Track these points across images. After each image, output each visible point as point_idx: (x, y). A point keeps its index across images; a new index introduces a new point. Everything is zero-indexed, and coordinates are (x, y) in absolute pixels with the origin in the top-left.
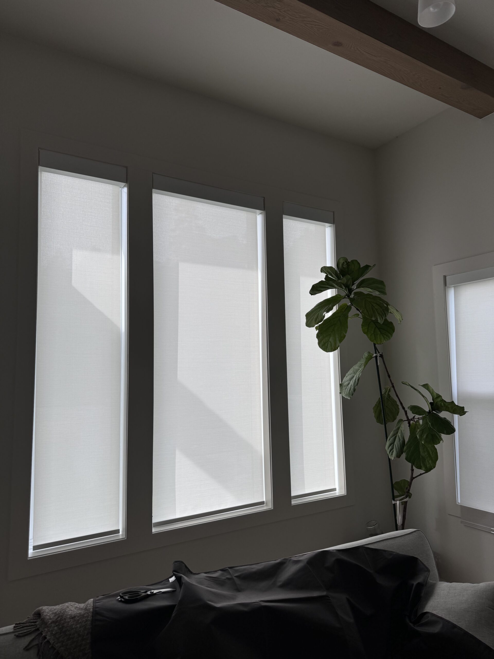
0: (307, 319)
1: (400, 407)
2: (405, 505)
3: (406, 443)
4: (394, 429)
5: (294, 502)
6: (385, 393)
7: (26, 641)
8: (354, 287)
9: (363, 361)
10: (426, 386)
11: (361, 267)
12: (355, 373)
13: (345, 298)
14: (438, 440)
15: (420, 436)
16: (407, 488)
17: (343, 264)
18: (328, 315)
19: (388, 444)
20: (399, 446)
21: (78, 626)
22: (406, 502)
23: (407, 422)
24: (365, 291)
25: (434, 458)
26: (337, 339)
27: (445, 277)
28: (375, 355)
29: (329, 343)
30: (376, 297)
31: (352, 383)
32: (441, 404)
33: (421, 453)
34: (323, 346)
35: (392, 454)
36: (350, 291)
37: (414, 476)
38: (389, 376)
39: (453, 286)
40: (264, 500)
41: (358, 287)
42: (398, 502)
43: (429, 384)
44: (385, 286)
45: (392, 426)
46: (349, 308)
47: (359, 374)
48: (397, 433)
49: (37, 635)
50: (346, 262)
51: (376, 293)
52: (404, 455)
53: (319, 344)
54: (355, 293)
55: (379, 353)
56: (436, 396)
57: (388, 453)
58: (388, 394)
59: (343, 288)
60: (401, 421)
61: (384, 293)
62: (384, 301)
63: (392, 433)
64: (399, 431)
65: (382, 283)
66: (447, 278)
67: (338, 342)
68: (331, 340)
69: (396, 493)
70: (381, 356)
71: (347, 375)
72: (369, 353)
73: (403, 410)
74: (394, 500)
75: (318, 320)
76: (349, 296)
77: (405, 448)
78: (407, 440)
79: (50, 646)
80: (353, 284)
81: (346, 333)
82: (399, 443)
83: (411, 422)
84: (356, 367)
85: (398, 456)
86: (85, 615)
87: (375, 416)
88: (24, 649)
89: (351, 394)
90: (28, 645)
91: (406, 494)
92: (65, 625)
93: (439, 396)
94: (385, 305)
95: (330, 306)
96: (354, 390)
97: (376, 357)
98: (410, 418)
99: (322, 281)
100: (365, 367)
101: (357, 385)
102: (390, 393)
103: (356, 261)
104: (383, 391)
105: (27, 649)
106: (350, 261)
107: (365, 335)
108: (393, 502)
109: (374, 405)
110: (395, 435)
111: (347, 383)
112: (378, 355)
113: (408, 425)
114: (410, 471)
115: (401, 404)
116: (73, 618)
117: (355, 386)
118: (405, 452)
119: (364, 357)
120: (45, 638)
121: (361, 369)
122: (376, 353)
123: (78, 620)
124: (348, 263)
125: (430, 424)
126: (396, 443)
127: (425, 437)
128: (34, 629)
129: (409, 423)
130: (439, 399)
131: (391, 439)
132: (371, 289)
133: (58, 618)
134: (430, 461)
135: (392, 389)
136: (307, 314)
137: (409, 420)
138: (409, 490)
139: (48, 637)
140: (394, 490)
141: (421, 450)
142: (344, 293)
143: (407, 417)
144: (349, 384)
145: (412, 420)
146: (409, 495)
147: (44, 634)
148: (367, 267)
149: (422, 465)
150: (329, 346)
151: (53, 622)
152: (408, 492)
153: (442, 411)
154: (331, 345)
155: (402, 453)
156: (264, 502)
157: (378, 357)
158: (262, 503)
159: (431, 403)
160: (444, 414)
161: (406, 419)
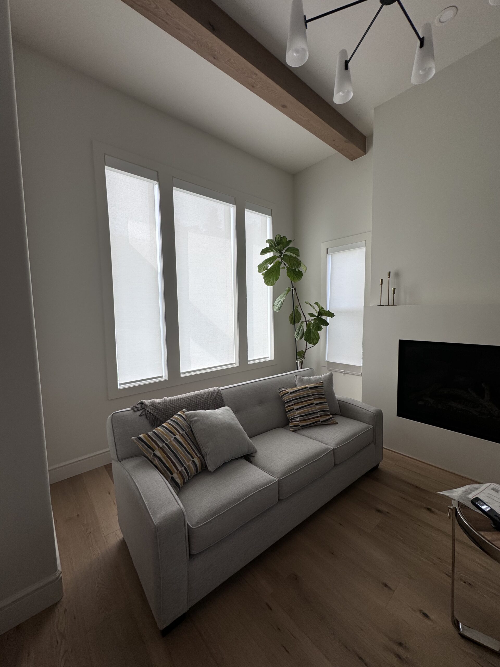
0: (258, 268)
1: (302, 315)
2: (302, 362)
3: (305, 332)
4: (299, 326)
5: (249, 363)
6: (295, 309)
7: (139, 413)
8: (283, 252)
9: (286, 292)
10: (316, 303)
11: (288, 240)
12: (281, 298)
13: (278, 257)
14: (320, 329)
15: (312, 328)
16: (303, 354)
17: (278, 238)
18: (270, 266)
19: (296, 333)
20: (301, 334)
21: (163, 406)
22: (303, 361)
23: (305, 322)
24: (289, 254)
25: (318, 338)
26: (275, 279)
27: (327, 249)
28: (292, 289)
29: (270, 281)
30: (294, 257)
31: (280, 303)
32: (323, 312)
33: (312, 337)
34: (267, 283)
35: (298, 338)
36: (282, 253)
37: (307, 349)
38: (298, 300)
39: (331, 254)
40: (235, 362)
41: (285, 252)
42: (299, 361)
43: (318, 302)
44: (299, 252)
45: (298, 325)
46: (280, 263)
47: (284, 299)
48: (301, 327)
49: (144, 410)
50: (280, 237)
51: (294, 256)
52: (304, 338)
53: (265, 282)
54: (283, 255)
55: (294, 288)
56: (321, 308)
57: (296, 338)
58: (297, 309)
59: (278, 252)
60: (303, 322)
61: (299, 256)
62: (299, 260)
63: (298, 328)
64: (302, 327)
65: (298, 250)
66: (328, 249)
67: (275, 281)
68: (271, 280)
69: (298, 357)
70: (295, 289)
71: (277, 300)
72: (289, 288)
73: (304, 317)
74: (297, 360)
75: (265, 269)
76: (280, 257)
77: (304, 334)
78: (305, 331)
79: (152, 414)
80: (283, 250)
81: (279, 276)
82: (301, 332)
83: (308, 322)
84: (282, 295)
85: (301, 338)
86: (165, 402)
87: (290, 321)
88: (139, 416)
89: (279, 309)
90: (141, 414)
91: (303, 357)
92: (157, 406)
93: (322, 308)
94: (299, 262)
95: (271, 261)
96: (281, 307)
97: (292, 290)
98: (307, 320)
99: (267, 248)
100: (286, 295)
101: (282, 304)
102: (298, 309)
103: (285, 237)
104: (295, 308)
105: (140, 416)
106: (282, 237)
107: (289, 277)
108: (297, 361)
109: (290, 315)
110: (299, 329)
111: (277, 304)
112: (294, 289)
113: (306, 324)
114: (305, 346)
115: (303, 313)
116: (159, 403)
117: (281, 305)
118: (304, 336)
119: (286, 290)
120: (148, 411)
121: (284, 296)
122: (292, 288)
123: (162, 404)
124: (281, 238)
125: (317, 321)
126: (300, 332)
127: (315, 327)
128: (141, 408)
129: (306, 323)
130: (322, 310)
131: (298, 331)
132: (292, 253)
133: (152, 404)
134: (316, 340)
135: (299, 306)
136: (259, 265)
137: (306, 321)
138: (304, 355)
139: (150, 411)
140: (297, 356)
141: (312, 335)
142: (277, 254)
143: (306, 320)
144: (278, 304)
145: (308, 321)
146: (304, 358)
147: (147, 410)
148: (290, 241)
149: (312, 342)
150: (270, 283)
151: (150, 405)
152: (304, 356)
153: (323, 316)
154: (271, 283)
155: (303, 337)
156: (234, 363)
157: (293, 290)
158: (233, 364)
159: (318, 312)
160: (324, 317)
161: (305, 321)
